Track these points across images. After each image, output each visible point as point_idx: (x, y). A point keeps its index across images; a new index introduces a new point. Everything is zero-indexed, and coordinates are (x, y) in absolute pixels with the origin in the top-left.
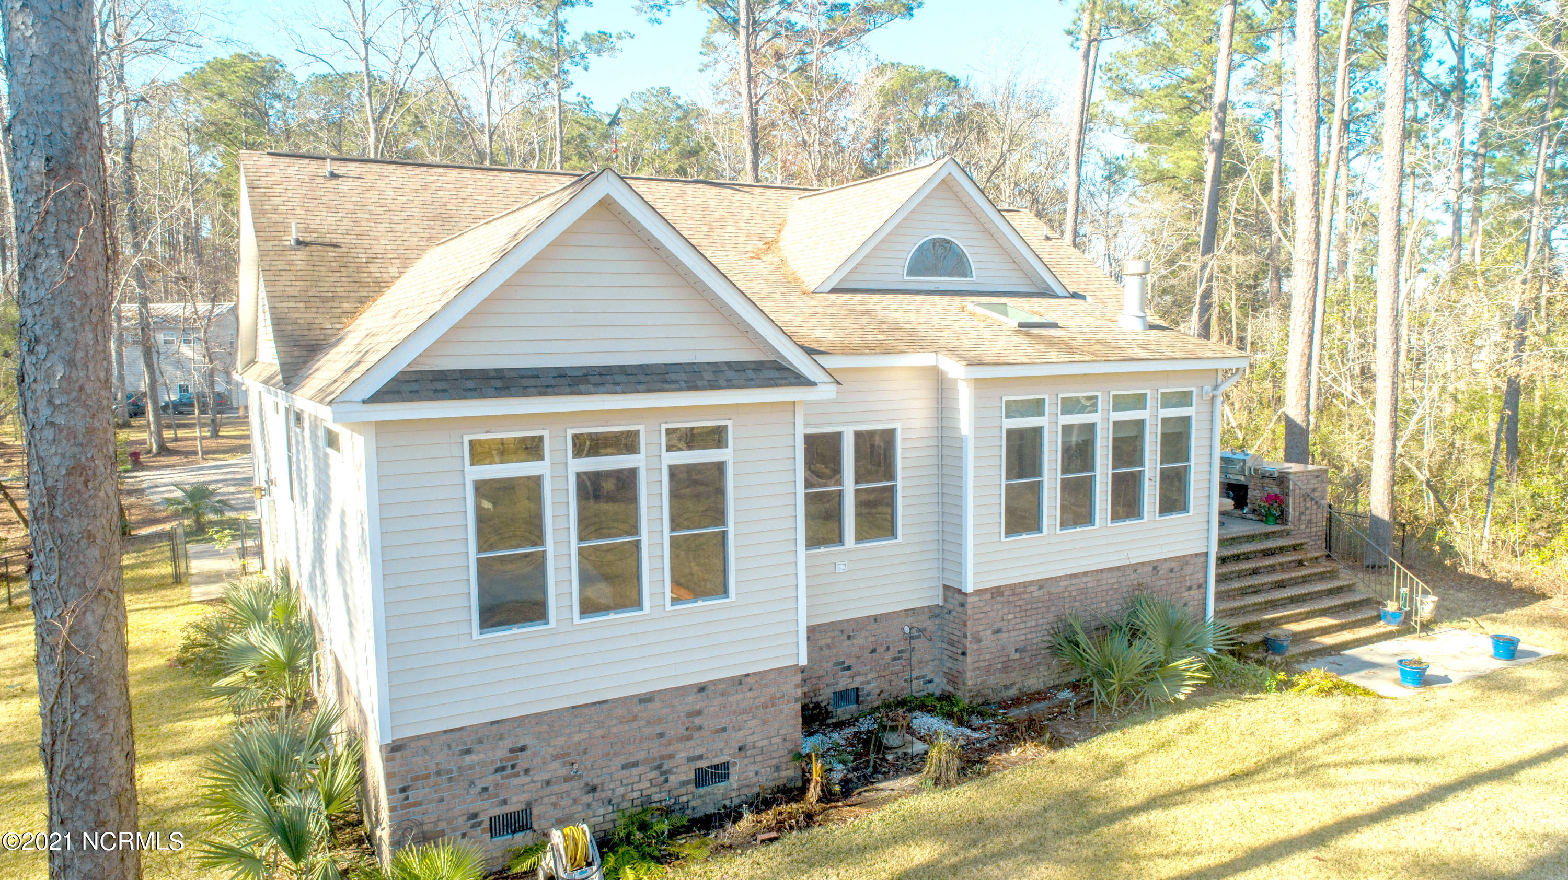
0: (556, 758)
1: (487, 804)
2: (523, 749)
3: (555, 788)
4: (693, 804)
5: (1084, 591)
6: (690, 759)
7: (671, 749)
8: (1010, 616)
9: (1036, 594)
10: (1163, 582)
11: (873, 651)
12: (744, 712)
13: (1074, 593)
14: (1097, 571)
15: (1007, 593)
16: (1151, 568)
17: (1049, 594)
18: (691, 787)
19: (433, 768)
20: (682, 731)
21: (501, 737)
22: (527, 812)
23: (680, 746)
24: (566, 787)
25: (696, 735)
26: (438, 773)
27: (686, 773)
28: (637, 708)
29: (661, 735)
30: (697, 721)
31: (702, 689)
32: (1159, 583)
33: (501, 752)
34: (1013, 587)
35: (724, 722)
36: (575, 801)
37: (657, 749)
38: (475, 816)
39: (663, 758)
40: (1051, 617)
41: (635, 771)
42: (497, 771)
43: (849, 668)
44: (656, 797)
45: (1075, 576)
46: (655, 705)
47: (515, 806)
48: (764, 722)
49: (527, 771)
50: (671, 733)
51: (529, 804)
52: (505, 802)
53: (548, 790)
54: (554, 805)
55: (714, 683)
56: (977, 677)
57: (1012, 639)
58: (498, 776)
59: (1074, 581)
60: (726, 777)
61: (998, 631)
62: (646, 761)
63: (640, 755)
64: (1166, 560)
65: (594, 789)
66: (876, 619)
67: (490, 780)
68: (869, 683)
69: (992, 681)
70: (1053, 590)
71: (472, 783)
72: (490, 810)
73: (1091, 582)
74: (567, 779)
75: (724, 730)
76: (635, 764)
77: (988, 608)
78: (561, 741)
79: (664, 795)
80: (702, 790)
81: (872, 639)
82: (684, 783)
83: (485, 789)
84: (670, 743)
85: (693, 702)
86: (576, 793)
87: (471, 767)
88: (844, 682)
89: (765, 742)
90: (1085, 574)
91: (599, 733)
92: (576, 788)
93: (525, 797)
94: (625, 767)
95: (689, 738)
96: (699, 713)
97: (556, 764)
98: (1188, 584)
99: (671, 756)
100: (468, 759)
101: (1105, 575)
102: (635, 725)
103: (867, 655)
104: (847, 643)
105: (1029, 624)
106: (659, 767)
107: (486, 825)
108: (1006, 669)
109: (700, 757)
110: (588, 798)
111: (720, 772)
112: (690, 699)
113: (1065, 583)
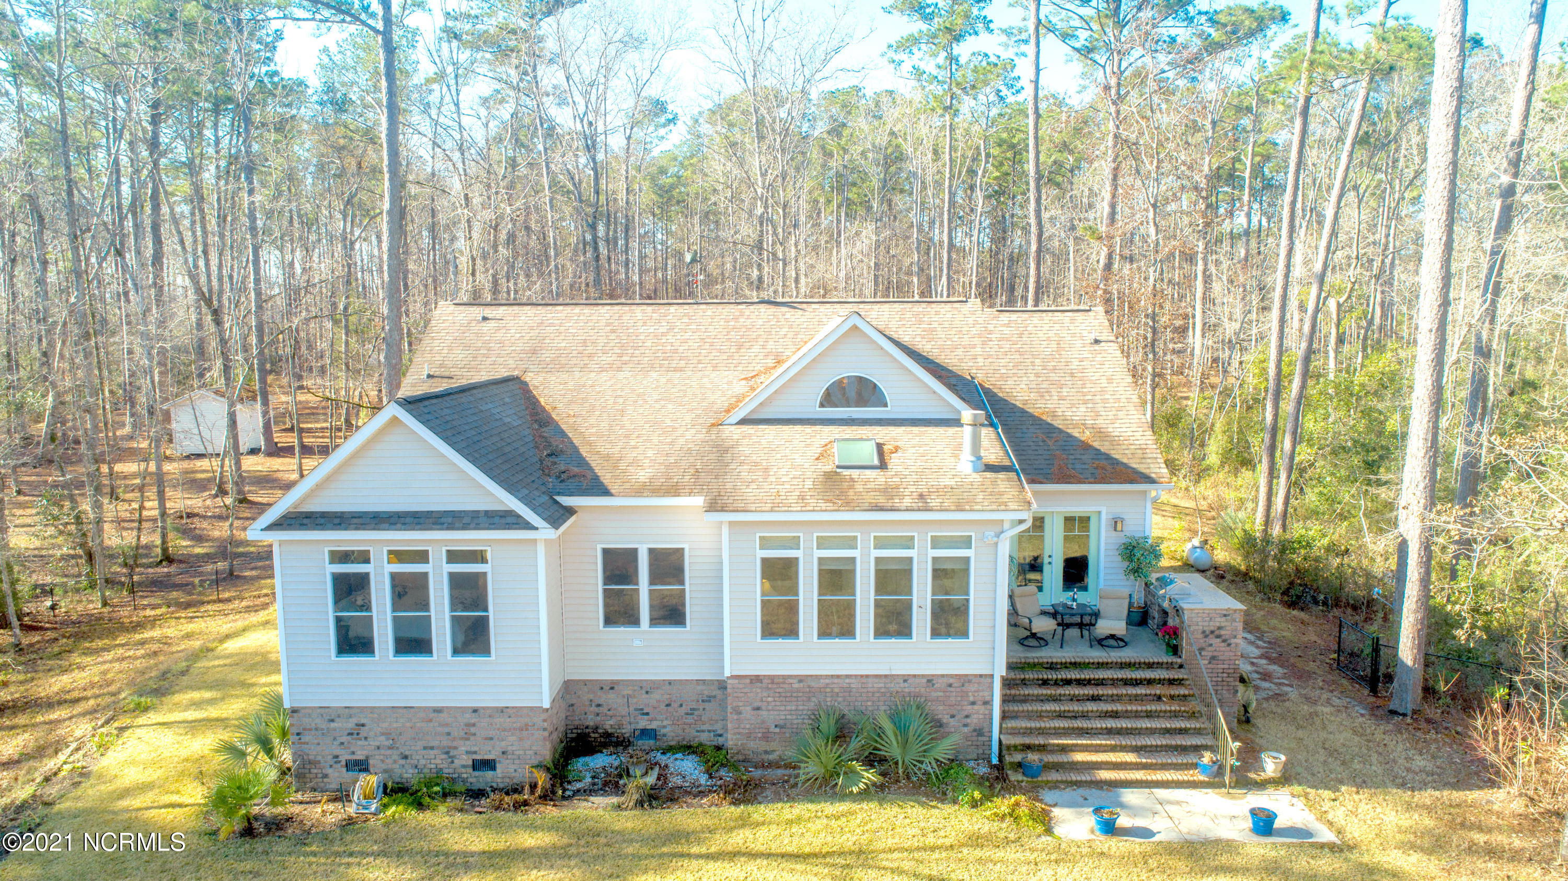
0: (383, 734)
1: (343, 752)
2: (363, 725)
3: (382, 752)
4: (471, 780)
5: (848, 690)
6: (468, 753)
7: (455, 744)
8: (770, 699)
9: (796, 686)
10: (941, 694)
11: (668, 705)
12: (504, 730)
13: (836, 690)
14: (862, 676)
15: (765, 681)
16: (925, 680)
17: (809, 687)
18: (470, 770)
19: (313, 726)
20: (462, 734)
21: (350, 716)
22: (367, 760)
23: (462, 742)
24: (389, 752)
25: (472, 738)
26: (316, 729)
27: (467, 760)
28: (432, 715)
29: (449, 734)
30: (473, 730)
31: (475, 711)
32: (934, 694)
33: (351, 724)
34: (772, 678)
35: (491, 733)
36: (395, 762)
37: (446, 742)
38: (337, 757)
39: (450, 747)
40: (812, 705)
41: (432, 752)
42: (349, 734)
43: (647, 714)
44: (446, 771)
45: (838, 676)
46: (443, 716)
47: (359, 756)
48: (521, 739)
49: (366, 738)
50: (455, 734)
51: (367, 757)
52: (353, 753)
53: (377, 752)
54: (383, 761)
55: (484, 708)
56: (738, 740)
57: (770, 717)
58: (349, 738)
59: (836, 681)
60: (493, 768)
61: (758, 709)
62: (438, 748)
63: (435, 743)
64: (943, 676)
65: (406, 757)
66: (670, 683)
67: (345, 739)
68: (664, 727)
69: (752, 745)
70: (813, 684)
71: (335, 739)
72: (345, 756)
73: (855, 684)
74: (391, 748)
75: (491, 739)
76: (432, 748)
77: (746, 690)
78: (385, 725)
79: (451, 771)
80: (477, 773)
81: (666, 696)
82: (464, 766)
83: (342, 743)
84: (454, 739)
85: (469, 717)
86: (395, 757)
87: (335, 730)
88: (643, 723)
89: (521, 752)
90: (848, 676)
91: (408, 725)
92: (395, 755)
93: (365, 753)
94: (425, 748)
95: (468, 739)
96: (474, 725)
97: (383, 738)
98: (971, 699)
99: (455, 748)
100: (332, 725)
101: (870, 680)
102: (431, 724)
103: (663, 707)
104: (645, 696)
105: (788, 708)
106: (447, 753)
107: (344, 763)
108: (766, 737)
109: (475, 753)
110: (403, 762)
111: (489, 765)
112: (467, 715)
113: (827, 681)
